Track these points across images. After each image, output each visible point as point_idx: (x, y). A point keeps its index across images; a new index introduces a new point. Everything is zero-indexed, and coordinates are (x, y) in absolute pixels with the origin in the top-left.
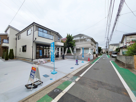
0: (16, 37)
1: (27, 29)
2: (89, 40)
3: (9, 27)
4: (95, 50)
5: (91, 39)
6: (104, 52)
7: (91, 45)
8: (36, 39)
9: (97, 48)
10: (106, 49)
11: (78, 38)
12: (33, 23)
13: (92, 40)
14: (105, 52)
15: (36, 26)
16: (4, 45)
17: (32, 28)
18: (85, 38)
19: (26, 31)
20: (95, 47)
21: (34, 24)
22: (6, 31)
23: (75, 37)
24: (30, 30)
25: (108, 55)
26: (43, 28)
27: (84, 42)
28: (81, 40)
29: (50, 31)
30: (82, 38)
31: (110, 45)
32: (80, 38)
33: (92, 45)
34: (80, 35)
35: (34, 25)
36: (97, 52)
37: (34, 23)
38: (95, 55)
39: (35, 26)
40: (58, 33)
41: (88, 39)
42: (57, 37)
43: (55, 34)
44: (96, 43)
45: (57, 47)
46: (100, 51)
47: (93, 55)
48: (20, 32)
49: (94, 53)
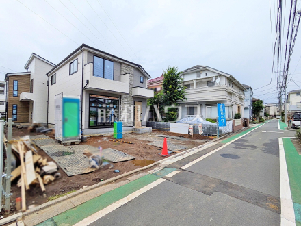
0: (46, 78)
1: (69, 59)
2: (221, 82)
3: (34, 56)
4: (242, 108)
5: (228, 78)
8: (88, 82)
9: (248, 104)
10: (280, 104)
11: (193, 77)
12: (81, 47)
13: (231, 80)
14: (277, 114)
15: (88, 52)
16: (25, 96)
17: (80, 57)
18: (210, 75)
19: (68, 64)
20: (241, 99)
21: (83, 48)
22: (27, 67)
23: (185, 73)
24: (76, 62)
25: (283, 121)
26: (105, 56)
27: (206, 88)
28: (200, 82)
29: (121, 63)
30: (203, 76)
31: (293, 92)
32: (198, 76)
33: (230, 94)
34: (198, 70)
35: (85, 50)
36: (246, 114)
37: (84, 45)
38: (238, 122)
39: (85, 53)
40: (140, 66)
41: (218, 80)
42: (138, 75)
43: (133, 69)
44: (242, 88)
45: (139, 99)
46: (259, 111)
47: (231, 122)
48: (56, 68)
49: (238, 117)
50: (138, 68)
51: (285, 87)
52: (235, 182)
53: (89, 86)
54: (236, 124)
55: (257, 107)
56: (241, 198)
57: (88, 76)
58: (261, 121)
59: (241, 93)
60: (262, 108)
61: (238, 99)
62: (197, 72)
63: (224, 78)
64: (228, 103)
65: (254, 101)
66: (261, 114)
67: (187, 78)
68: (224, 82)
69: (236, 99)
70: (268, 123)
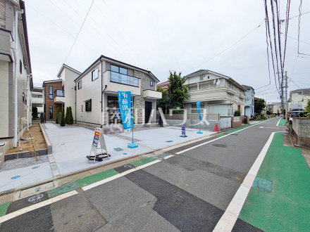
0: (74, 84)
1: (91, 68)
2: (221, 84)
3: (64, 67)
4: (242, 107)
5: (228, 81)
6: (275, 112)
7: (226, 94)
8: (106, 86)
9: (250, 103)
10: (282, 103)
11: (196, 80)
12: (100, 58)
13: (231, 82)
14: (280, 112)
15: (106, 62)
16: (58, 99)
17: (100, 66)
18: (211, 78)
19: (91, 73)
20: (241, 99)
22: (59, 76)
23: (189, 77)
24: (97, 70)
25: (285, 118)
26: (120, 65)
27: (209, 89)
28: (203, 85)
29: (133, 70)
30: (205, 79)
32: (201, 79)
33: (230, 94)
34: (201, 73)
35: (103, 60)
36: (249, 113)
37: (102, 56)
39: (104, 63)
40: (149, 72)
41: (219, 82)
42: (148, 79)
43: (144, 75)
44: (243, 89)
45: (149, 100)
46: (261, 110)
47: (230, 119)
48: (82, 75)
49: (237, 114)
50: (148, 74)
51: (286, 87)
53: (107, 90)
54: (235, 121)
55: (259, 105)
57: (106, 82)
58: (263, 118)
59: (242, 93)
60: (264, 106)
61: (238, 99)
62: (200, 76)
63: (224, 81)
64: (228, 102)
65: (255, 101)
66: (264, 112)
67: (192, 81)
68: (224, 83)
69: (236, 99)
70: (269, 121)
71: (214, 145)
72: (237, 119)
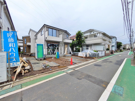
0: (34, 37)
1: (41, 30)
3: (31, 30)
5: (103, 34)
7: (102, 40)
8: (46, 38)
10: (131, 44)
11: (88, 34)
13: (104, 34)
15: (47, 27)
17: (44, 29)
18: (95, 33)
19: (41, 32)
20: (110, 42)
22: (29, 34)
23: (85, 33)
24: (43, 31)
26: (53, 28)
27: (94, 38)
28: (91, 36)
29: (59, 30)
30: (92, 33)
32: (91, 33)
33: (104, 40)
34: (90, 31)
35: (45, 26)
37: (45, 25)
41: (99, 34)
42: (66, 34)
43: (64, 32)
45: (66, 44)
46: (120, 47)
47: (104, 52)
48: (37, 33)
49: (108, 49)
50: (66, 32)
51: (133, 36)
52: (93, 75)
53: (47, 39)
54: (106, 53)
55: (119, 45)
56: (92, 82)
57: (46, 36)
58: (121, 51)
59: (110, 39)
60: (121, 45)
61: (108, 42)
62: (90, 32)
63: (101, 34)
64: (103, 44)
65: (117, 43)
66: (121, 48)
67: (86, 35)
68: (101, 35)
69: (107, 42)
70: (124, 52)
71: (95, 65)
72: (108, 52)
